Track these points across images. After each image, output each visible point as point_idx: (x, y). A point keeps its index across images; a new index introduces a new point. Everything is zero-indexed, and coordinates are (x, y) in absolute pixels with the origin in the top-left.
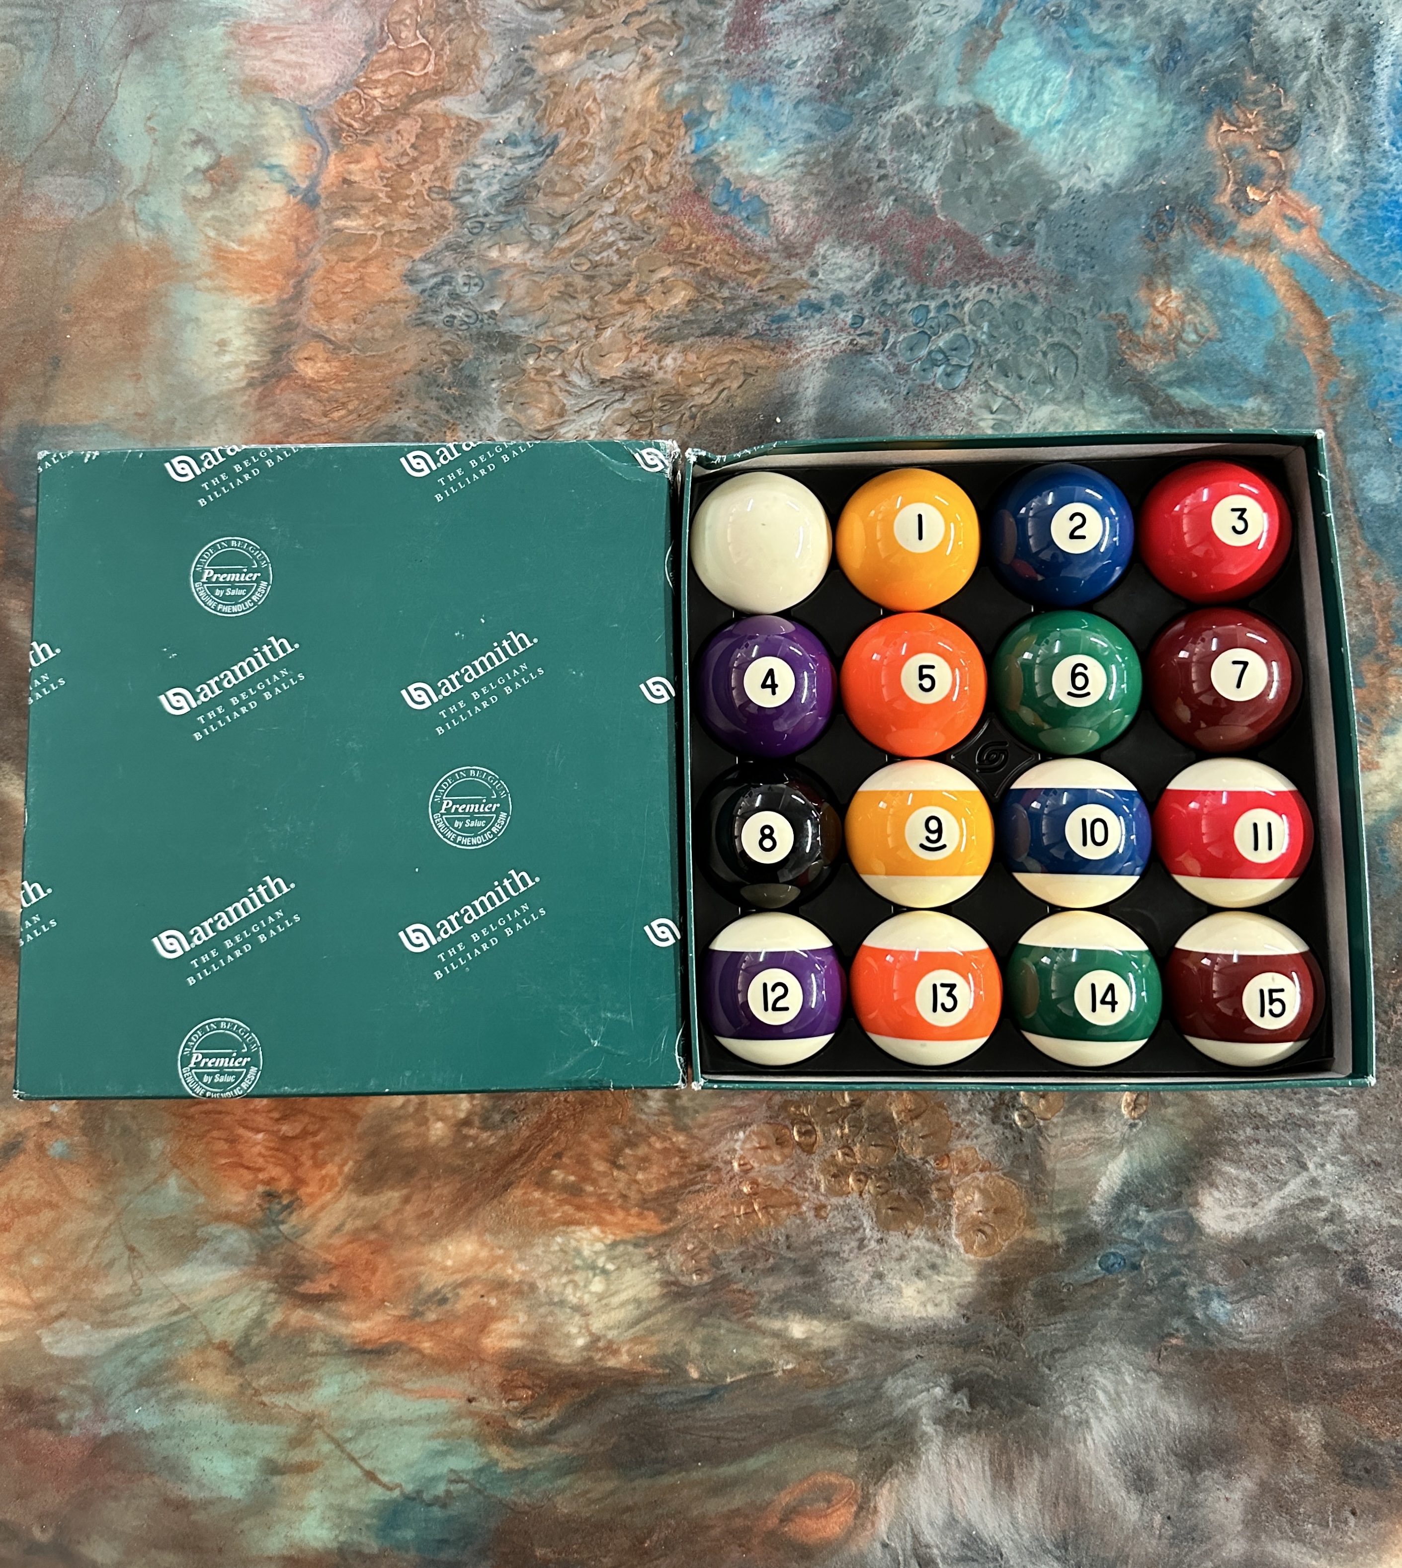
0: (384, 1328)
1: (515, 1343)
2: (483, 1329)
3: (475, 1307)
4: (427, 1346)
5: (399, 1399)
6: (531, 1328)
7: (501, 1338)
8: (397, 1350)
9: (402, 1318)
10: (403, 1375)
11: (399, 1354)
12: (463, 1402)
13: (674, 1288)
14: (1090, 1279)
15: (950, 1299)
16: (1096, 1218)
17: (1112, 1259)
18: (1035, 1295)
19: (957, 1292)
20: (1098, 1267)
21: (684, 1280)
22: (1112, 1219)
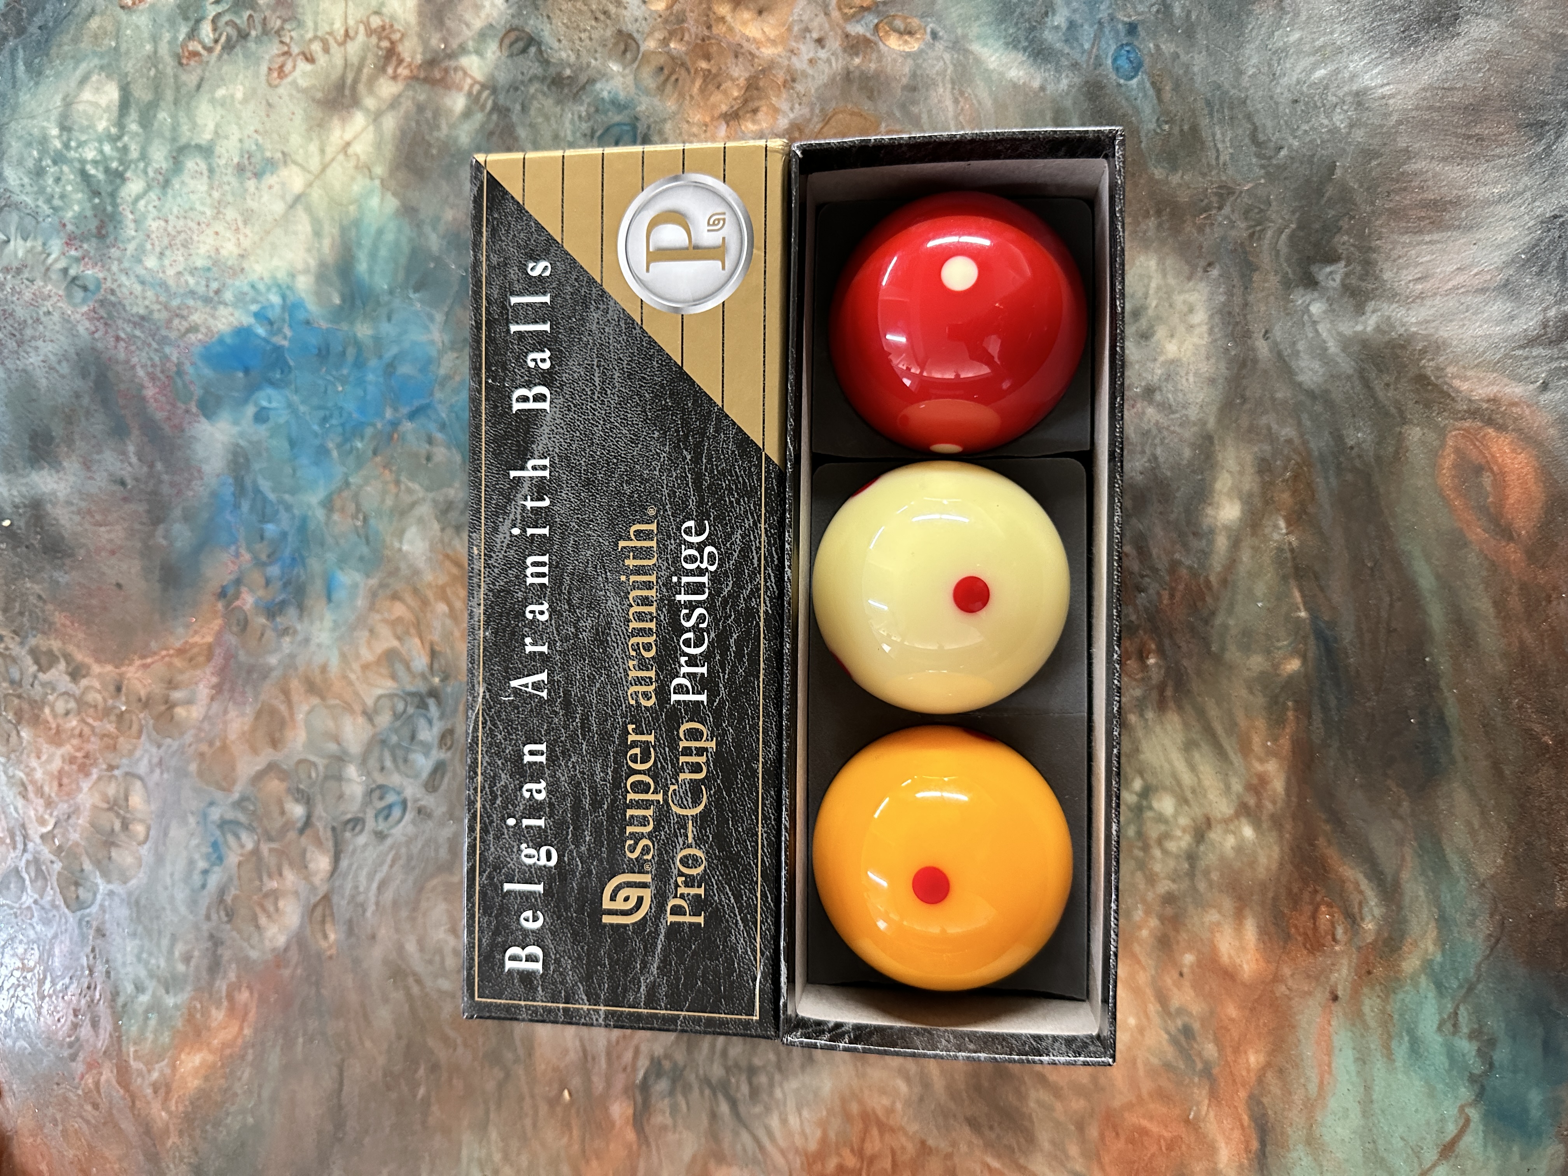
0: (1227, 1124)
1: (1250, 930)
2: (1228, 975)
3: (1197, 986)
4: (1254, 1059)
5: (1333, 1104)
6: (1228, 904)
7: (1243, 949)
8: (1259, 1103)
9: (1214, 1095)
10: (1298, 1098)
11: (1265, 1100)
12: (1335, 1007)
13: (1169, 692)
14: (1151, 92)
15: (1181, 292)
16: (1064, 83)
17: (1123, 62)
18: (1174, 169)
19: (1172, 281)
20: (1134, 81)
21: (1156, 676)
22: (1065, 63)
